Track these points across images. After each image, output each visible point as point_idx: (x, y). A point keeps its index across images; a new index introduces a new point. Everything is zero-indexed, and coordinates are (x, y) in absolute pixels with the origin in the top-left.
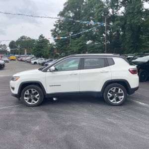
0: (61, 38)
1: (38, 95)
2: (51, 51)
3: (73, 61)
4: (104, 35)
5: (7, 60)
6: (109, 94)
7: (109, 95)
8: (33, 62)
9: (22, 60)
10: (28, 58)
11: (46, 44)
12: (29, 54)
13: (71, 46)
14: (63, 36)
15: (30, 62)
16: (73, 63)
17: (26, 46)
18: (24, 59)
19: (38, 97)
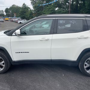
1: (3, 62)
2: (31, 15)
3: (45, 22)
4: (67, 4)
5: (3, 20)
6: (86, 63)
7: (86, 65)
8: (19, 22)
9: (12, 21)
10: (16, 19)
11: (28, 10)
12: (17, 17)
15: (17, 22)
16: (45, 24)
17: (16, 12)
18: (14, 20)
19: (3, 64)
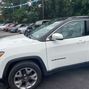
0: (5, 7)
13: (15, 14)
14: (7, 6)
